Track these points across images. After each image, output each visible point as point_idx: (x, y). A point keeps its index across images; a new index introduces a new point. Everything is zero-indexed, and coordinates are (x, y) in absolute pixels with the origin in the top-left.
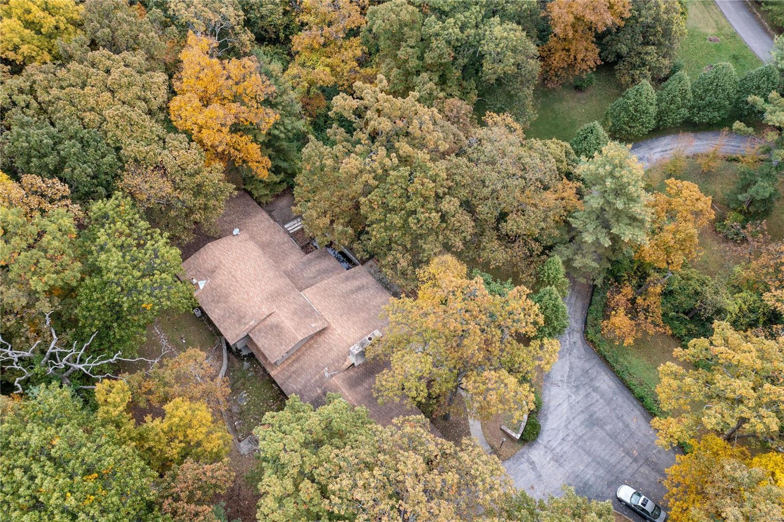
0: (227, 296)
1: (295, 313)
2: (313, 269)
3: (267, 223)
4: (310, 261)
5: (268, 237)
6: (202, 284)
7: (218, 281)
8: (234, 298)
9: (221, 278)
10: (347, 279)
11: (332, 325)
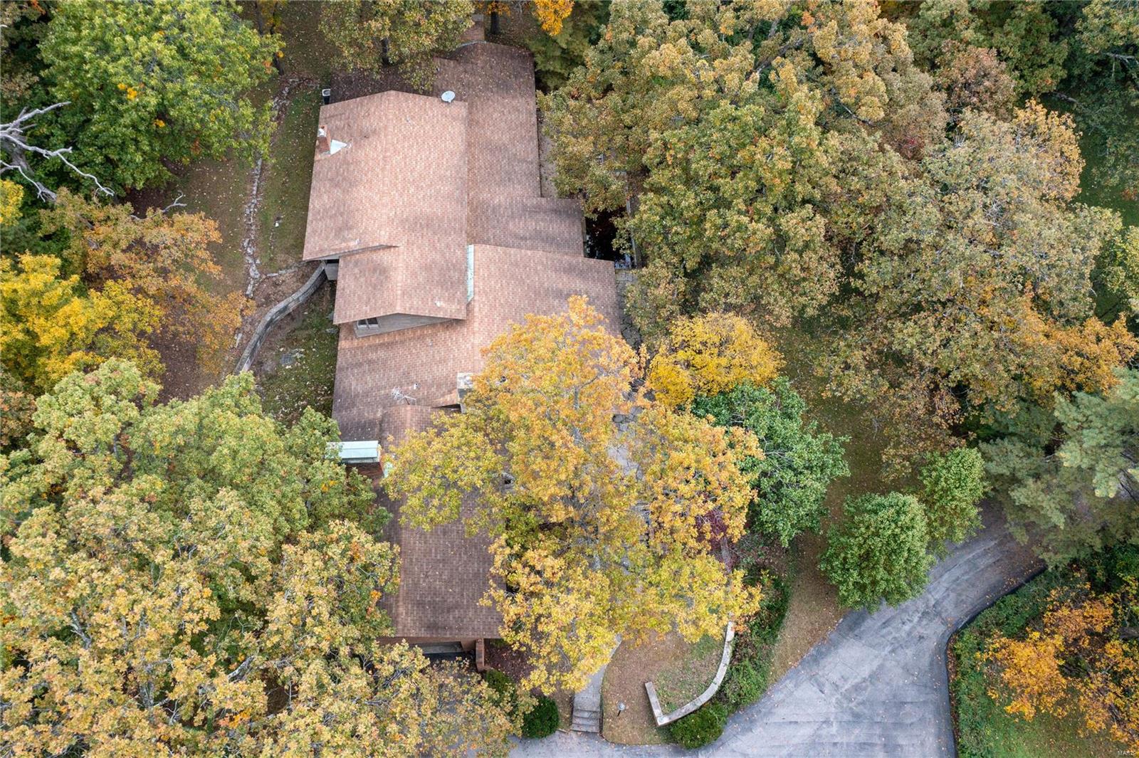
0: (353, 184)
1: (427, 268)
2: (532, 225)
3: (523, 117)
4: (537, 210)
5: (505, 139)
6: (336, 146)
7: (361, 154)
8: (361, 192)
9: (369, 153)
10: (570, 270)
11: (476, 325)
